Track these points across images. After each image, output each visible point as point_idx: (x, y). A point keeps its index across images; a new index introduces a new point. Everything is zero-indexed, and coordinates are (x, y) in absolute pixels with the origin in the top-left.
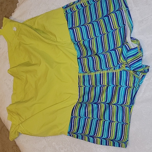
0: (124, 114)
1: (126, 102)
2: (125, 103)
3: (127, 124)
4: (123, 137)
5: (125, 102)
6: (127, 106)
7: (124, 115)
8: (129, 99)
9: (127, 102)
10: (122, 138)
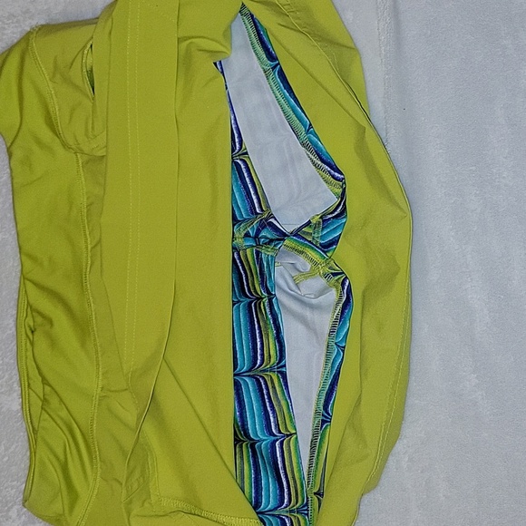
0: (268, 404)
1: (262, 355)
2: (259, 362)
3: (288, 436)
4: (286, 490)
5: (259, 358)
6: (271, 369)
7: (269, 409)
8: (270, 340)
9: (266, 355)
10: (286, 496)
